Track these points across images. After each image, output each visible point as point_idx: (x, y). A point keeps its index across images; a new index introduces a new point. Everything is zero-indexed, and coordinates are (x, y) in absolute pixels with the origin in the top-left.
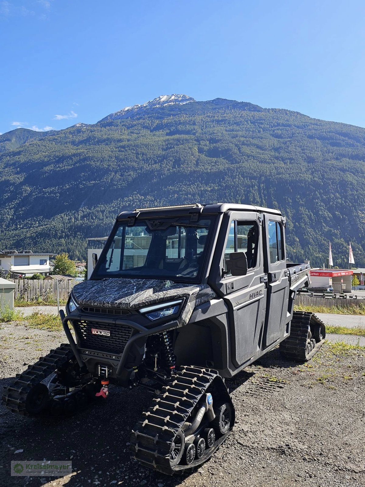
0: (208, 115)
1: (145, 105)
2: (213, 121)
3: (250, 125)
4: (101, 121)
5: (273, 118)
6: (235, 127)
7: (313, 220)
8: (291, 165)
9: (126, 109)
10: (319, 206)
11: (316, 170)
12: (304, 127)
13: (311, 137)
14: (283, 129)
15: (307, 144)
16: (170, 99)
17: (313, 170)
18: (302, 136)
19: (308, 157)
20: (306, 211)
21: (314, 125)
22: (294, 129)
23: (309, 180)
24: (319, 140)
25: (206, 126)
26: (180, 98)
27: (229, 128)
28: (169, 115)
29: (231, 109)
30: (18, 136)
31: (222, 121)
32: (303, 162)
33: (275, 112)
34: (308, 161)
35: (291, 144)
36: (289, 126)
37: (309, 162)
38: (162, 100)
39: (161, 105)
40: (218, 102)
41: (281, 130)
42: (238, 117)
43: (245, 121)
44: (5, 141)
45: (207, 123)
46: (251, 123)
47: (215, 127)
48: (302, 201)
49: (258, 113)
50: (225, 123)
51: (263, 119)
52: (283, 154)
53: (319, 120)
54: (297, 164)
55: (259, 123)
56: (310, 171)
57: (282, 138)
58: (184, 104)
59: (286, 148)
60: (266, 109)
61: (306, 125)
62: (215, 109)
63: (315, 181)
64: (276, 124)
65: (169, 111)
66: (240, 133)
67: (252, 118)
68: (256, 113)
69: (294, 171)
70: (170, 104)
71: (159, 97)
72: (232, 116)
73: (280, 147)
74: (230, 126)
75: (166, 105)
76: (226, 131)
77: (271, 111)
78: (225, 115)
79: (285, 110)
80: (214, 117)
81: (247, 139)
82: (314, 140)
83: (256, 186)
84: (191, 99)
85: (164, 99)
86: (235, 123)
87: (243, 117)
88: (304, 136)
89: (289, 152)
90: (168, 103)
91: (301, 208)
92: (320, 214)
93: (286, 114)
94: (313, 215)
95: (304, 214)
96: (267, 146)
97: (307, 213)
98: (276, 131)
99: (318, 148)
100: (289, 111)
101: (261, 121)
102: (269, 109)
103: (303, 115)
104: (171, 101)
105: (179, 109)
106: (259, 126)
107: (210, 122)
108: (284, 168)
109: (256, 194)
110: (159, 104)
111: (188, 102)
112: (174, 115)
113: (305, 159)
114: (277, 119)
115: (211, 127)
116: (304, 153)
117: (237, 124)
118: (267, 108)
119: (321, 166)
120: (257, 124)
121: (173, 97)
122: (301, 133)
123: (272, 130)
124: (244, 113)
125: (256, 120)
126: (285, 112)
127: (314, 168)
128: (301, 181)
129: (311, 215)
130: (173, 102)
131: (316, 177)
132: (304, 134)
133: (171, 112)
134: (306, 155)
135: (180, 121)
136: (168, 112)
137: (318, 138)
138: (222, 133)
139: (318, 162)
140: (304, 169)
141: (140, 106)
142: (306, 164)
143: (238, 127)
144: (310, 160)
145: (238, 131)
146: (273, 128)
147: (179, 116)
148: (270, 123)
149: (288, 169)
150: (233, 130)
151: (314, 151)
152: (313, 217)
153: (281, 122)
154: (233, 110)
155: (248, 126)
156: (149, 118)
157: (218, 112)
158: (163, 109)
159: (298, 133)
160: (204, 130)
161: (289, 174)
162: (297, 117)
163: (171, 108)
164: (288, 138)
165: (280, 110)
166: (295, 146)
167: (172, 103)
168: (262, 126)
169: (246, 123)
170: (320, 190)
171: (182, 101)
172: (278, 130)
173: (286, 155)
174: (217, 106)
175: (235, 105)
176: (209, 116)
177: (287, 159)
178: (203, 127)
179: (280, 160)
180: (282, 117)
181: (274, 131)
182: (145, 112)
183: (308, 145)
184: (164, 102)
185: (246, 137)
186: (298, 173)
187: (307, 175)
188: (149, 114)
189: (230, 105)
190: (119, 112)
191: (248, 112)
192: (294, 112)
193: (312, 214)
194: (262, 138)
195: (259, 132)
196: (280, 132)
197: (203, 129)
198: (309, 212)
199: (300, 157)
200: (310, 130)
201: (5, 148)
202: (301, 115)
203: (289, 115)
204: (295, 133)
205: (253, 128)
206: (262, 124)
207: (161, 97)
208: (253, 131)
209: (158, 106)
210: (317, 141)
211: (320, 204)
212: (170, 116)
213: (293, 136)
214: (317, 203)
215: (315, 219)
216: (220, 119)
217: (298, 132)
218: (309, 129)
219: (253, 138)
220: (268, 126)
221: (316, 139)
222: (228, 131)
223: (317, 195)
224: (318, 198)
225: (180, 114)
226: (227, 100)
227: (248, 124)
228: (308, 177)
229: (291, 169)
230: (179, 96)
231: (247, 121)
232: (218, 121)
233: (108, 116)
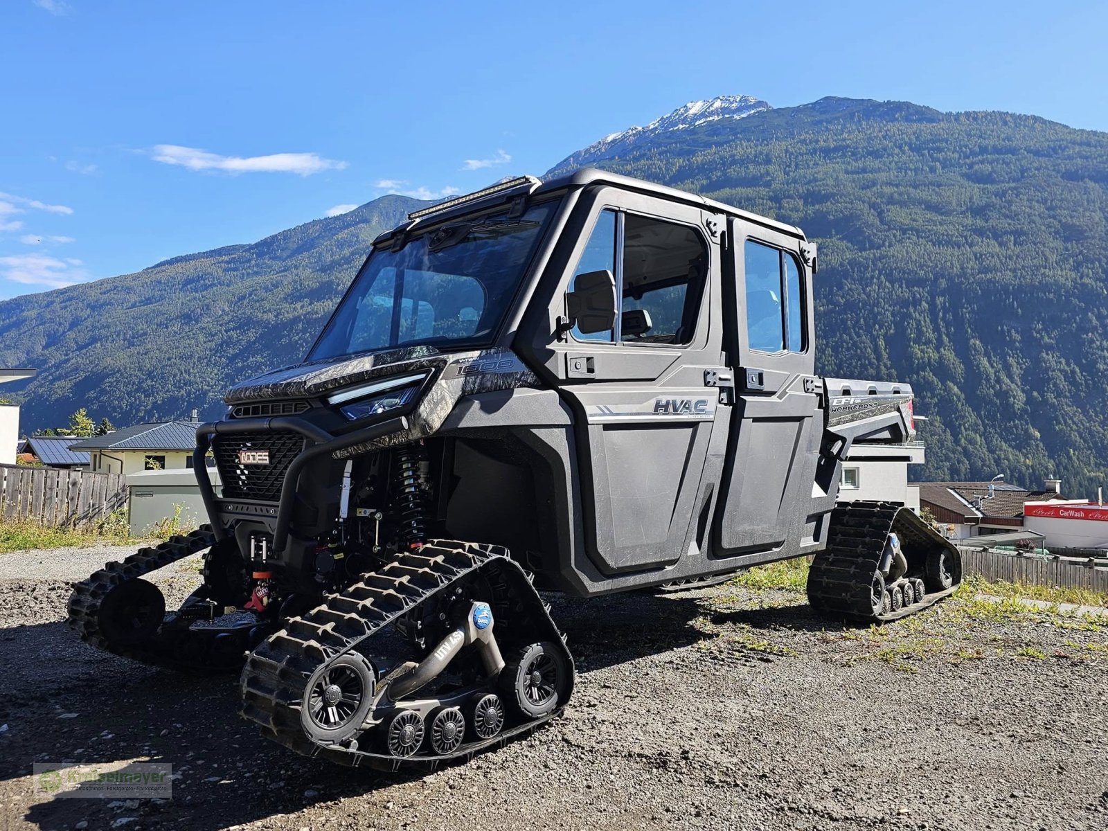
0: (803, 137)
1: (652, 127)
2: (815, 151)
3: (908, 157)
4: (555, 169)
5: (969, 135)
6: (870, 162)
7: (1081, 384)
8: (1018, 250)
9: (610, 139)
10: (1098, 348)
11: (1087, 259)
12: (1053, 151)
13: (1071, 176)
14: (997, 160)
15: (1061, 194)
16: (711, 109)
17: (1080, 257)
18: (1049, 176)
19: (1066, 227)
20: (1060, 363)
21: (1080, 144)
22: (1025, 158)
23: (1069, 284)
24: (1096, 182)
25: (797, 165)
26: (734, 106)
27: (854, 165)
28: (708, 145)
29: (859, 121)
30: (384, 212)
31: (836, 149)
32: (1051, 239)
33: (975, 119)
34: (1064, 236)
35: (1017, 196)
36: (1013, 151)
37: (1067, 239)
38: (692, 112)
39: (690, 123)
40: (829, 108)
41: (991, 163)
42: (876, 137)
43: (895, 145)
44: (357, 223)
45: (800, 158)
46: (911, 149)
47: (818, 164)
48: (1050, 338)
49: (929, 125)
50: (844, 155)
51: (943, 140)
52: (995, 221)
53: (1095, 133)
54: (1035, 244)
55: (933, 149)
56: (1071, 261)
57: (993, 182)
58: (743, 118)
59: (1005, 207)
60: (949, 115)
61: (1060, 146)
62: (821, 122)
63: (1083, 285)
64: (977, 149)
65: (708, 135)
66: (883, 176)
67: (913, 137)
68: (925, 126)
69: (1028, 262)
70: (711, 118)
71: (686, 106)
72: (861, 136)
73: (987, 206)
74: (856, 161)
75: (701, 122)
76: (847, 172)
77: (962, 119)
78: (845, 135)
79: (1000, 113)
80: (817, 142)
81: (902, 189)
82: (1081, 183)
83: (923, 303)
84: (760, 104)
85: (696, 108)
86: (870, 153)
87: (890, 137)
88: (1054, 173)
89: (1014, 216)
90: (706, 117)
91: (1048, 354)
92: (1098, 370)
93: (1005, 123)
94: (1081, 372)
95: (1054, 371)
96: (954, 204)
97: (1064, 366)
98: (976, 167)
99: (1094, 202)
100: (1013, 115)
101: (938, 144)
102: (958, 114)
103: (1051, 122)
104: (712, 114)
105: (732, 129)
106: (931, 156)
107: (806, 154)
108: (998, 256)
109: (925, 321)
110: (684, 121)
111: (753, 112)
112: (718, 144)
113: (1057, 232)
114: (981, 137)
115: (808, 166)
116: (1054, 217)
117: (875, 154)
118: (954, 112)
119: (1100, 248)
120: (926, 152)
121: (718, 104)
122: (1046, 168)
123: (965, 164)
124: (893, 128)
125: (924, 143)
126: (1002, 118)
127: (1081, 253)
128: (1045, 288)
129: (1073, 372)
130: (718, 116)
131: (1088, 276)
132: (1054, 170)
133: (711, 139)
134: (1060, 221)
135: (734, 155)
136: (706, 139)
137: (1092, 178)
138: (837, 178)
139: (1094, 238)
140: (1053, 258)
141: (640, 128)
142: (1059, 244)
143: (877, 162)
144: (1071, 233)
145: (879, 170)
146: (968, 158)
147: (730, 146)
148: (960, 148)
149: (1011, 258)
150: (864, 170)
151: (1081, 210)
152: (1079, 376)
153: (990, 142)
154: (864, 123)
155: (904, 158)
156: (660, 154)
157: (827, 129)
158: (693, 132)
159: (1037, 169)
160: (791, 174)
161: (1014, 271)
162: (1033, 129)
163: (713, 129)
164: (1009, 182)
165: (986, 114)
166: (1028, 200)
167: (716, 118)
168: (941, 156)
169: (897, 151)
170: (1098, 310)
171: (739, 110)
172: (982, 162)
173: (1004, 224)
174: (824, 117)
175: (870, 109)
176: (805, 140)
177: (1006, 233)
178: (789, 166)
179: (988, 237)
180: (992, 131)
181: (971, 166)
182: (651, 141)
183: (1066, 195)
184: (697, 117)
185: (897, 186)
186: (1037, 268)
187: (1062, 270)
188: (661, 146)
189: (858, 112)
190: (593, 147)
191: (903, 125)
192: (1027, 117)
193: (1077, 370)
194: (939, 185)
195: (933, 170)
196: (987, 168)
197: (790, 171)
198: (1068, 364)
199: (1043, 228)
200: (1070, 158)
201: (358, 237)
202: (1044, 122)
203: (1013, 126)
204: (1030, 169)
205: (917, 161)
206: (940, 150)
207: (689, 105)
208: (916, 170)
209: (681, 126)
210: (1091, 184)
211: (1098, 343)
212: (711, 147)
213: (1023, 176)
214: (1092, 341)
215: (1086, 381)
216: (832, 146)
217: (1036, 164)
218: (1069, 155)
219: (915, 187)
220: (956, 155)
221: (1087, 180)
222: (852, 173)
223: (1090, 321)
224: (1094, 329)
225: (733, 141)
226: (849, 99)
227: (904, 153)
228: (1065, 276)
229: (1018, 256)
230: (732, 99)
231: (900, 147)
232: (827, 153)
233: (570, 157)
